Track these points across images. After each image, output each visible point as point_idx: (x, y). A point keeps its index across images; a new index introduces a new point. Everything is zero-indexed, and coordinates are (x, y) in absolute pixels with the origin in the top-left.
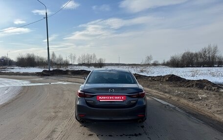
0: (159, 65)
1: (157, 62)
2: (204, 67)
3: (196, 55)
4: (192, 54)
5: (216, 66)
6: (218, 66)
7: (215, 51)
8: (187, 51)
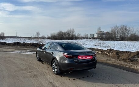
0: (46, 38)
1: (44, 36)
2: (69, 40)
3: (65, 33)
4: (63, 33)
5: (74, 39)
6: (75, 40)
7: (73, 32)
8: (60, 31)
